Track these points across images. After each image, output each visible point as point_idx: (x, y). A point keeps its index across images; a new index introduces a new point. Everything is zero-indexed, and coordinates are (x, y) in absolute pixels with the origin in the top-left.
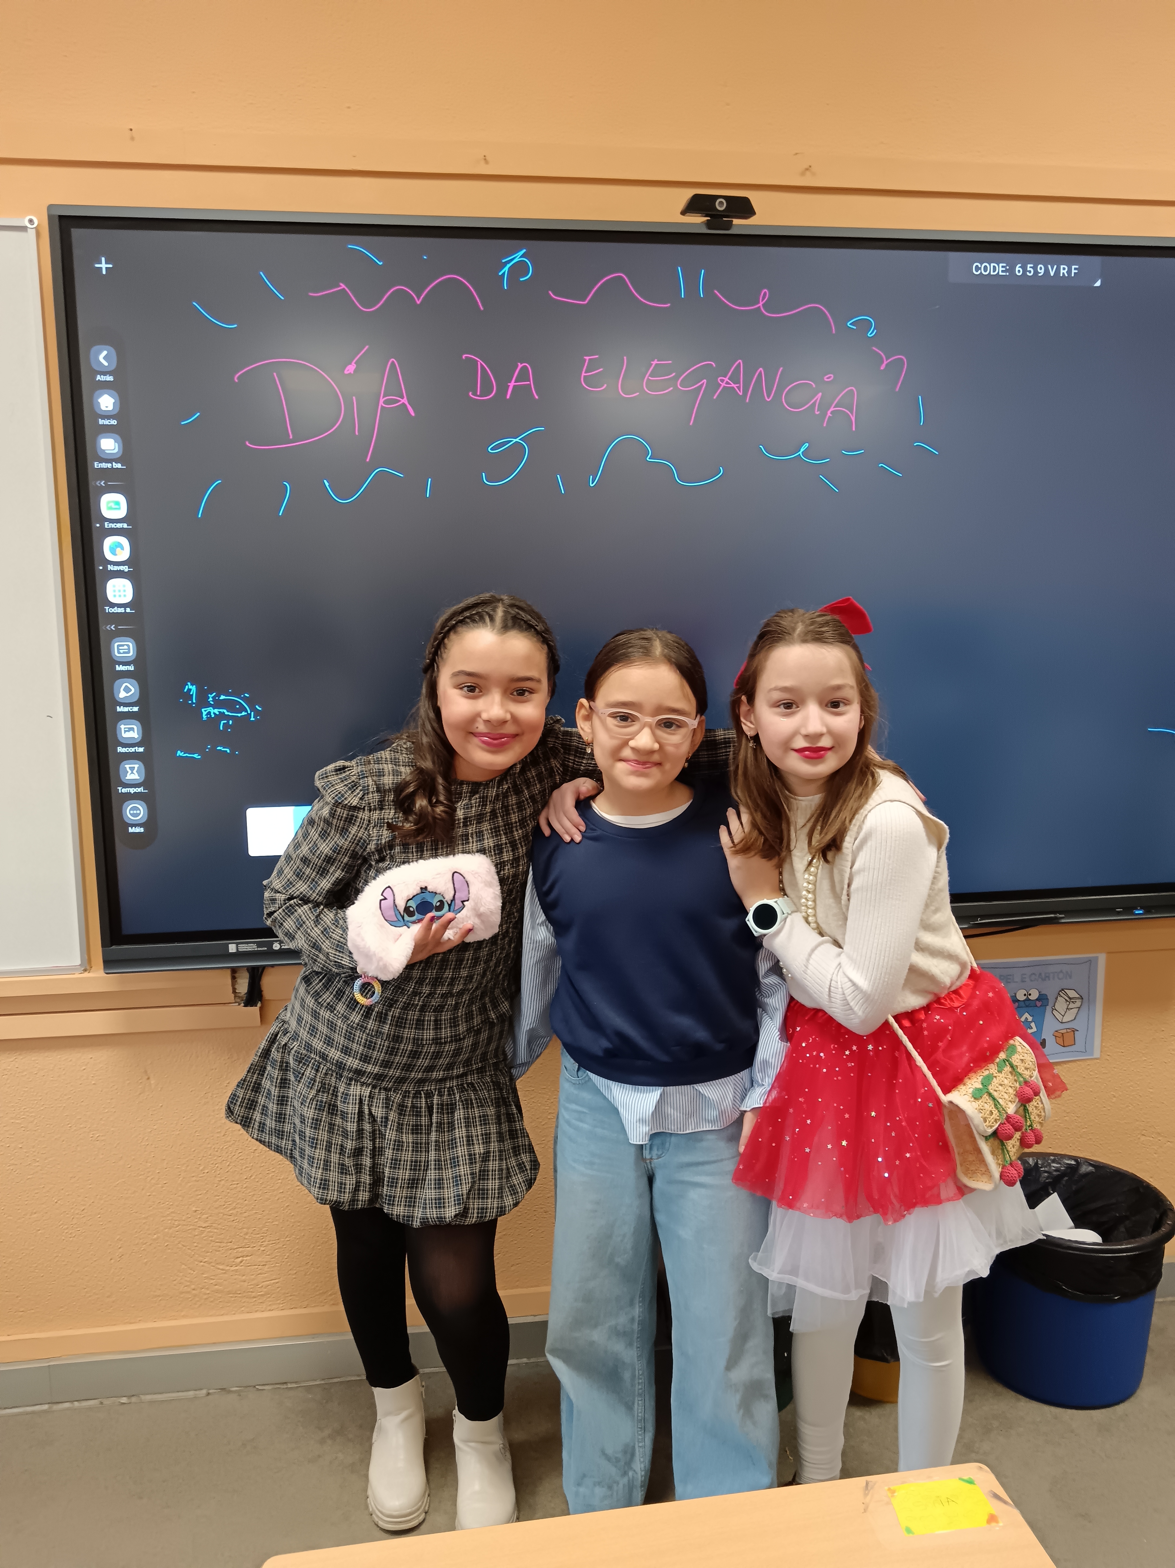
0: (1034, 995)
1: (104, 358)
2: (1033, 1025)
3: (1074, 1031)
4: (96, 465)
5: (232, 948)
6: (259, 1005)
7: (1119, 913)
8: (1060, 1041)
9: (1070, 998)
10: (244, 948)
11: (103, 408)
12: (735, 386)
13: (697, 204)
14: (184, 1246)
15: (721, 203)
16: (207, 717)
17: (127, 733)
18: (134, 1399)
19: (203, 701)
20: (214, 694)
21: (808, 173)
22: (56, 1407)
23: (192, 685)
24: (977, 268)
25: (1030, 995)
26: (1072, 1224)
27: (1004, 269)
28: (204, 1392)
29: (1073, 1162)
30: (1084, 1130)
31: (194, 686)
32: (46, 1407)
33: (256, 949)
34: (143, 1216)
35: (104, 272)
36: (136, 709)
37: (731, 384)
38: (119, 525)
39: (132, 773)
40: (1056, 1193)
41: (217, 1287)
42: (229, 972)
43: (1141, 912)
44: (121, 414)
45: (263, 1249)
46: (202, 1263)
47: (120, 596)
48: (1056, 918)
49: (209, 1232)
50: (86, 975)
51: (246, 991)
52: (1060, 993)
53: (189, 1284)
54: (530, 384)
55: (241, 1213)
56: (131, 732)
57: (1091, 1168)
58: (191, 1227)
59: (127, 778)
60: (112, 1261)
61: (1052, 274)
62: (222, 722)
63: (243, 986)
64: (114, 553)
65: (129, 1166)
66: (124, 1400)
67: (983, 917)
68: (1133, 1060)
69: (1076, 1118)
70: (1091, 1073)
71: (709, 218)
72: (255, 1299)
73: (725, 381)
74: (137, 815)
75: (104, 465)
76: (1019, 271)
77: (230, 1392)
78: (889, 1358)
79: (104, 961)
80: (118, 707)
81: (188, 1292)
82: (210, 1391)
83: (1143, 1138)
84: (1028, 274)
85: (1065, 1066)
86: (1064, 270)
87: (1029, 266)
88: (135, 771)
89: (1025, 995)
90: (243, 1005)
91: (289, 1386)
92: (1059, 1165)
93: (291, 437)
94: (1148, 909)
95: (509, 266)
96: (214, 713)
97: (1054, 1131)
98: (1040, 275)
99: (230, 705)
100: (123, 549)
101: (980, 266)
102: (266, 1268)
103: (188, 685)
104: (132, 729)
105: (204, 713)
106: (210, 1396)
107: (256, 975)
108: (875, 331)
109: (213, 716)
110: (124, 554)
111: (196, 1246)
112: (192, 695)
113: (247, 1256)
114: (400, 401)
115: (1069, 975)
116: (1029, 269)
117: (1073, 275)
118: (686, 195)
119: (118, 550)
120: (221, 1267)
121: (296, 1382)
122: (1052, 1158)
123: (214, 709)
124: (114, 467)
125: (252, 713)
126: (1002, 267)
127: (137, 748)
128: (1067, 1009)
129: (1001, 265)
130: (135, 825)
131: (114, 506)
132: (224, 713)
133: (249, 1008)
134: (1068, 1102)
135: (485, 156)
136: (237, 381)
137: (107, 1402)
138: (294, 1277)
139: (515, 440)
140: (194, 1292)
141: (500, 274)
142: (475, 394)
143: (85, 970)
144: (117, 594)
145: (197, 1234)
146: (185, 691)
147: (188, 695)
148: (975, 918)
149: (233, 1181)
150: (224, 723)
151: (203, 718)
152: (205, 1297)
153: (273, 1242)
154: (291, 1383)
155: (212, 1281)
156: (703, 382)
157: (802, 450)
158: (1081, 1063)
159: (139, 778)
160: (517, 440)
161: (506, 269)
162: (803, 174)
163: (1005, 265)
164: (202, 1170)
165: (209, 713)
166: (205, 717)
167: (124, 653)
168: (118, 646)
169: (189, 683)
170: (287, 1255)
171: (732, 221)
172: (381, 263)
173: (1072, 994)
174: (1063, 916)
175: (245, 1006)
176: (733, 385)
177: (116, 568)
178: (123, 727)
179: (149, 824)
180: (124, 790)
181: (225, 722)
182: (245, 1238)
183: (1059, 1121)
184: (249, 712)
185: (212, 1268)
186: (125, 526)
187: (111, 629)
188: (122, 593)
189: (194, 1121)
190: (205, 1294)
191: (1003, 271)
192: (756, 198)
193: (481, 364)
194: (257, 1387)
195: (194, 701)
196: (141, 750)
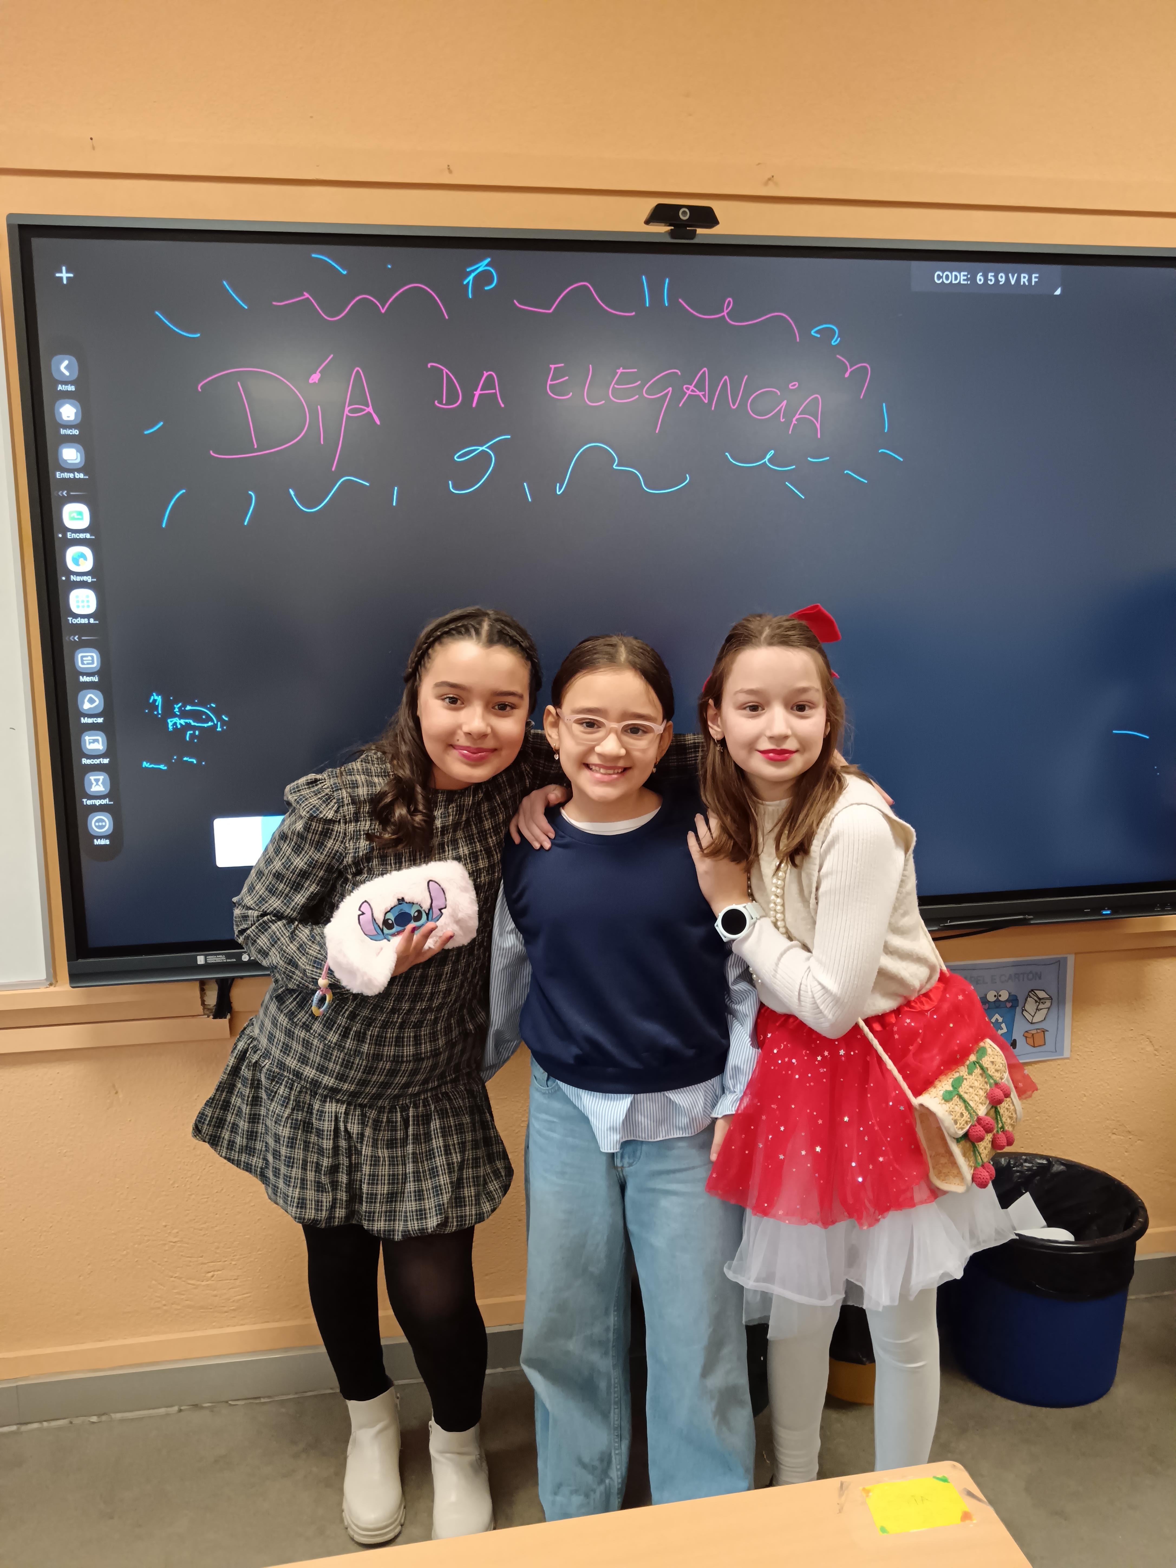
0: (1004, 996)
1: (67, 368)
2: (1003, 1025)
3: (1044, 1031)
4: (58, 475)
5: (201, 960)
6: (229, 1016)
7: (1087, 914)
8: (1030, 1041)
9: (1040, 999)
10: (212, 959)
11: (65, 418)
12: (700, 394)
13: (660, 214)
14: (154, 1261)
15: (684, 213)
16: (173, 728)
17: (92, 744)
18: (104, 1418)
19: (169, 712)
20: (180, 704)
21: (771, 183)
22: (24, 1428)
23: (158, 695)
24: (939, 277)
25: (1000, 996)
26: (1044, 1223)
27: (965, 278)
28: (176, 1408)
29: (1045, 1162)
30: (1055, 1130)
31: (160, 697)
32: (14, 1428)
33: (225, 961)
34: (113, 1232)
35: (65, 282)
36: (100, 720)
37: (696, 392)
38: (82, 536)
39: (97, 784)
40: (1028, 1193)
41: (188, 1302)
42: (197, 984)
43: (1109, 912)
44: (84, 423)
45: (234, 1263)
46: (172, 1279)
47: (83, 607)
48: (1025, 919)
49: (180, 1247)
50: (52, 989)
51: (215, 1004)
52: (1030, 994)
53: (159, 1299)
54: (496, 392)
55: (212, 1228)
56: (96, 743)
57: (1062, 1167)
58: (162, 1242)
59: (92, 790)
60: (81, 1278)
61: (1013, 282)
62: (189, 733)
63: (212, 998)
64: (77, 564)
65: (98, 1181)
66: (94, 1419)
67: (952, 920)
68: (1103, 1060)
69: (1047, 1117)
70: (1061, 1073)
71: (673, 228)
72: (226, 1314)
73: (690, 390)
74: (102, 827)
75: (66, 475)
76: (980, 280)
77: (202, 1408)
78: (864, 1359)
79: (69, 975)
80: (82, 719)
81: (159, 1308)
82: (182, 1408)
83: (1114, 1137)
84: (989, 282)
85: (1036, 1066)
86: (1024, 279)
87: (990, 274)
88: (100, 783)
89: (995, 996)
90: (212, 1017)
91: (263, 1400)
92: (1030, 1165)
93: (256, 447)
94: (1115, 911)
95: (473, 275)
96: (181, 724)
97: (1026, 1131)
98: (1001, 283)
99: (196, 715)
100: (85, 559)
101: (941, 275)
102: (238, 1282)
103: (153, 695)
104: (97, 741)
105: (170, 724)
106: (182, 1413)
107: (225, 987)
108: (839, 339)
109: (179, 726)
110: (87, 564)
111: (166, 1262)
112: (158, 706)
113: (219, 1270)
114: (365, 410)
115: (1039, 976)
116: (989, 278)
117: (1033, 284)
118: (649, 205)
119: (81, 560)
120: (192, 1282)
121: (269, 1397)
122: (1024, 1157)
123: (180, 720)
124: (76, 477)
125: (219, 723)
126: (964, 275)
127: (101, 759)
128: (1037, 1009)
129: (962, 273)
130: (101, 837)
131: (76, 517)
132: (190, 723)
133: (218, 1021)
134: (1039, 1101)
135: (448, 166)
136: (200, 390)
137: (77, 1421)
138: (266, 1290)
139: (481, 449)
140: (165, 1308)
141: (465, 283)
142: (441, 402)
143: (51, 985)
144: (81, 604)
145: (167, 1249)
146: (151, 701)
147: (154, 706)
148: (945, 920)
149: (204, 1195)
150: (190, 734)
151: (169, 728)
152: (176, 1312)
153: (244, 1256)
154: (264, 1397)
155: (183, 1297)
156: (668, 390)
157: (768, 457)
158: (1051, 1063)
159: (104, 789)
160: (484, 448)
161: (471, 278)
162: (766, 184)
163: (966, 273)
164: (172, 1184)
165: (175, 724)
166: (171, 728)
167: (88, 664)
168: (82, 657)
169: (154, 694)
170: (260, 1268)
171: (696, 230)
172: (345, 273)
173: (1042, 995)
174: (1032, 917)
175: (214, 1018)
176: (698, 393)
177: (79, 579)
178: (87, 738)
179: (115, 836)
180: (89, 802)
181: (192, 732)
182: (216, 1253)
183: (1030, 1121)
184: (216, 722)
185: (183, 1283)
186: (88, 536)
187: (75, 640)
188: (85, 604)
189: (163, 1135)
190: (177, 1309)
191: (964, 280)
192: (719, 208)
193: (446, 373)
194: (230, 1402)
195: (160, 712)
196: (106, 761)
